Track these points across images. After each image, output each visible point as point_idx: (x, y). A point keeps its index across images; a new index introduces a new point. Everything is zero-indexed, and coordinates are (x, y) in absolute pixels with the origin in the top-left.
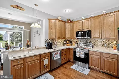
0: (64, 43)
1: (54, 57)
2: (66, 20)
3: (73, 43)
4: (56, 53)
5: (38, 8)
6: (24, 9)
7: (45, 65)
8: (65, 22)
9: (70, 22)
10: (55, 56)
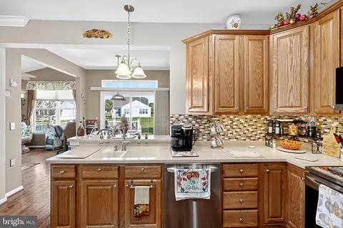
0: (268, 134)
1: (177, 189)
2: (271, 23)
3: (329, 138)
4: (184, 174)
5: (134, 17)
6: (110, 32)
7: (138, 205)
8: (267, 33)
9: (294, 26)
10: (179, 184)
